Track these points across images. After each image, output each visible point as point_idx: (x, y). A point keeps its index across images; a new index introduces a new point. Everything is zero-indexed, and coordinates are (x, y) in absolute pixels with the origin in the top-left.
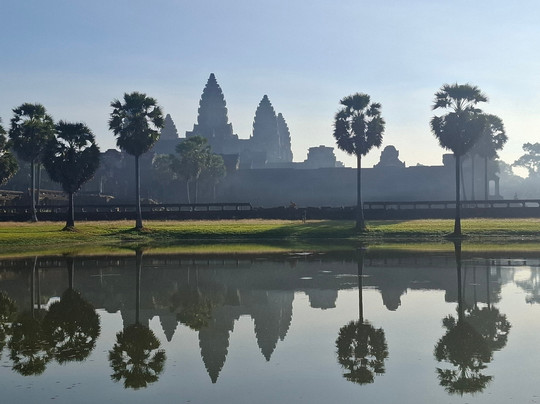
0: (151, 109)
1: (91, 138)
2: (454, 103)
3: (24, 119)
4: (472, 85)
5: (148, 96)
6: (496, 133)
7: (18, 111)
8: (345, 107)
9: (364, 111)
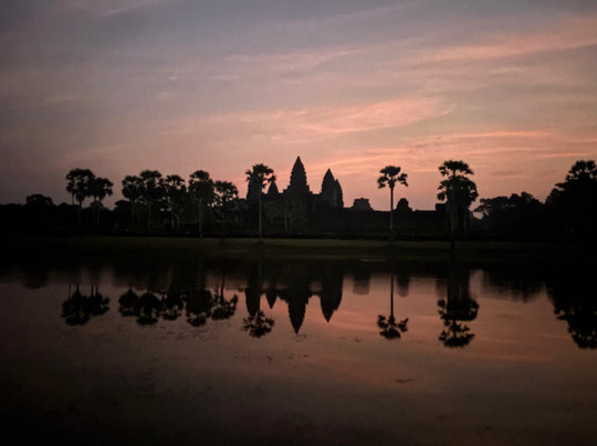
0: (270, 176)
1: (236, 193)
2: (451, 173)
3: (197, 180)
4: (465, 162)
5: (270, 167)
6: (473, 191)
7: (192, 176)
8: (383, 175)
9: (396, 177)
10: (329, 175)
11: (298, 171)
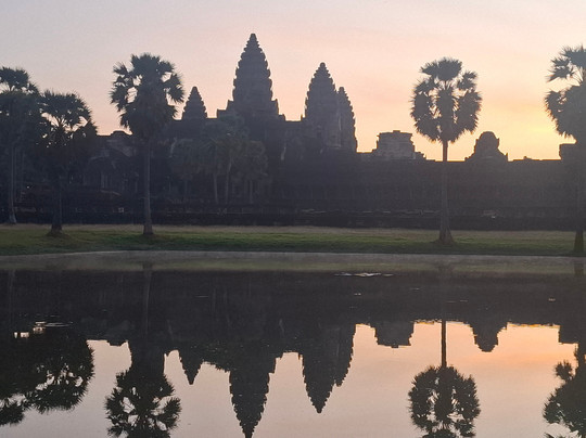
0: (167, 77)
1: (86, 114)
2: (578, 73)
3: (4, 88)
8: (427, 77)
9: (454, 82)
10: (322, 78)
11: (253, 68)
